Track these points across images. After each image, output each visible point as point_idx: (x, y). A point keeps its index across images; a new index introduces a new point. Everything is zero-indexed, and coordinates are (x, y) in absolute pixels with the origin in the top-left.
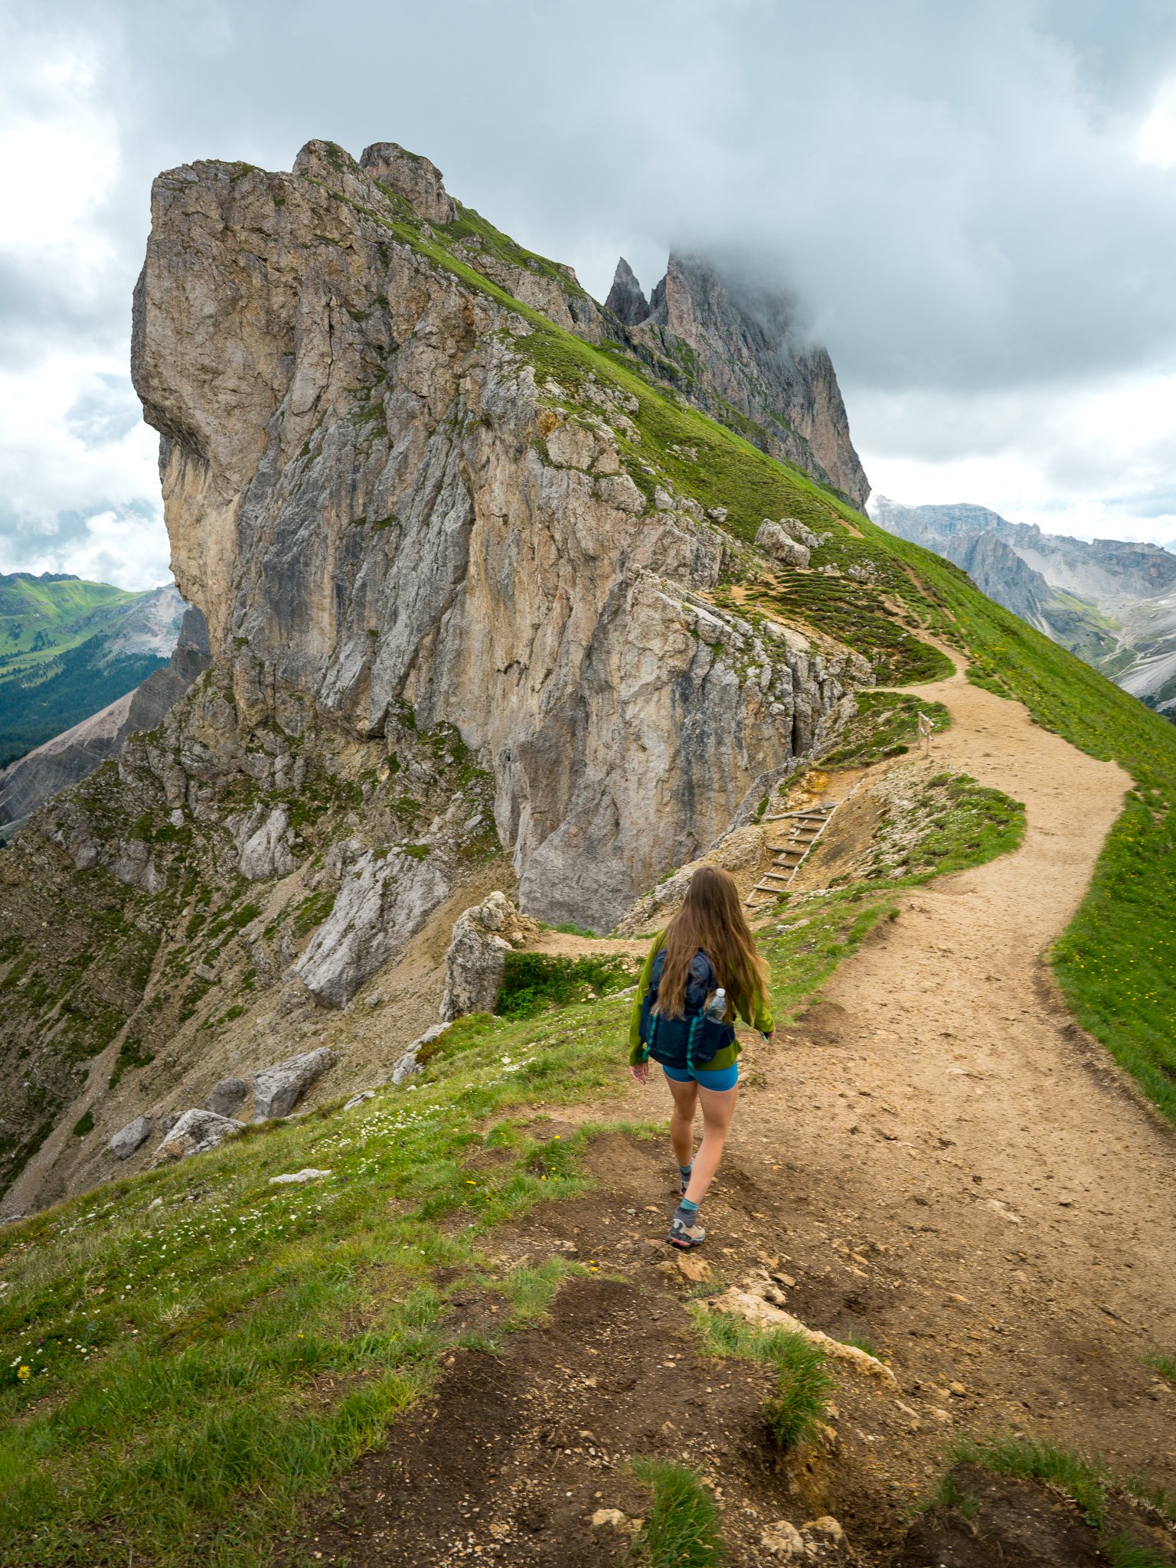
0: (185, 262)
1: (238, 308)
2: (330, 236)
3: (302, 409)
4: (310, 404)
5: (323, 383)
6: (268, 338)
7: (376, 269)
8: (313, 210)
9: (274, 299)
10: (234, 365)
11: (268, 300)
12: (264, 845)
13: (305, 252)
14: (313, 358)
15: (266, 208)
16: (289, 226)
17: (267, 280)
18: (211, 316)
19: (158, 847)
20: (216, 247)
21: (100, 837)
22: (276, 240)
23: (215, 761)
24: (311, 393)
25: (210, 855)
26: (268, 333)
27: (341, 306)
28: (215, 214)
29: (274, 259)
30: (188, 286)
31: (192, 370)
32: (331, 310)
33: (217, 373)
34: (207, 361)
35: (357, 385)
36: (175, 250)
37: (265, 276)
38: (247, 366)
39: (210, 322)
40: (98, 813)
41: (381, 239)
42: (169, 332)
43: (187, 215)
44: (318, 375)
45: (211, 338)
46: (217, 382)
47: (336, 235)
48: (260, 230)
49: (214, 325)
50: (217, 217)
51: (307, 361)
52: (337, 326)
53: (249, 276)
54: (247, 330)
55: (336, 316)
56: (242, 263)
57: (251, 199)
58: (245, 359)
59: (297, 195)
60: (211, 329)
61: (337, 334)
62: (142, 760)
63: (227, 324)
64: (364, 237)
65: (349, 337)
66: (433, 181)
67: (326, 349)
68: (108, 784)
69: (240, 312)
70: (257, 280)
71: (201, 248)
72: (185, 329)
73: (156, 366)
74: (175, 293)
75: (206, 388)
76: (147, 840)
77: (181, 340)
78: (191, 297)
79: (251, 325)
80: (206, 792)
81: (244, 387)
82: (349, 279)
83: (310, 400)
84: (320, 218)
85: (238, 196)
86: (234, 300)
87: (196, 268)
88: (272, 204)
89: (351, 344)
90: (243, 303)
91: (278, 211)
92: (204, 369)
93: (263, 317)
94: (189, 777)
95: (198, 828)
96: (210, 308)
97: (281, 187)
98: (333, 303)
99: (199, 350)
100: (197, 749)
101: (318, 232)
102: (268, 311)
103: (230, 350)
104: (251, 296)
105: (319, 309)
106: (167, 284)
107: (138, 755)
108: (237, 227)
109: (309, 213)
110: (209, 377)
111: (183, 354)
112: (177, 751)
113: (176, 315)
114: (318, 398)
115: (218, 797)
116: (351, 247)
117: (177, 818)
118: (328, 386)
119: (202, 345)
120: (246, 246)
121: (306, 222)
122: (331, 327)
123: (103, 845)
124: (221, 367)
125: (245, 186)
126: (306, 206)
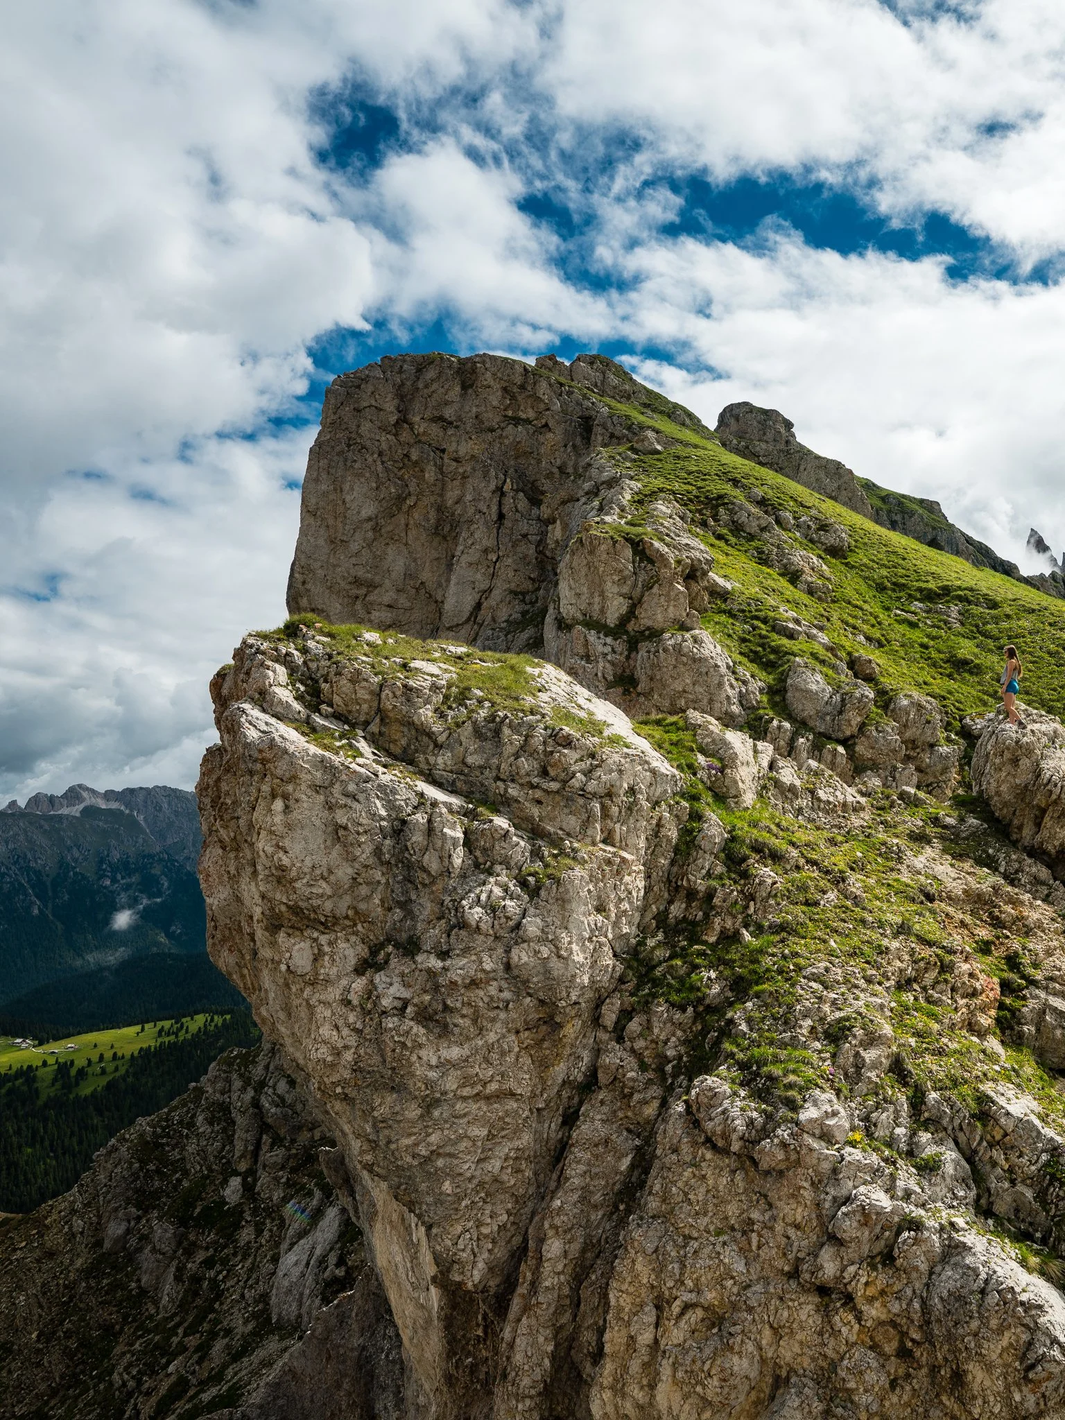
0: (346, 460)
1: (405, 508)
2: (524, 416)
3: (456, 621)
4: (466, 615)
5: (484, 586)
6: (437, 539)
7: (574, 446)
8: (505, 389)
9: (449, 494)
10: (394, 575)
11: (441, 495)
12: (301, 1267)
13: (489, 436)
14: (473, 555)
15: (451, 394)
16: (474, 409)
17: (442, 473)
18: (370, 519)
19: (192, 1237)
20: (385, 440)
21: (138, 1207)
22: (457, 427)
23: (299, 1107)
24: (469, 600)
25: (248, 1263)
26: (436, 534)
27: (517, 491)
28: (390, 405)
29: (451, 448)
30: (346, 487)
31: (343, 584)
32: (503, 494)
33: (372, 586)
34: (361, 573)
35: (529, 585)
36: (338, 449)
37: (441, 469)
38: (408, 575)
39: (369, 525)
40: (151, 1167)
41: (587, 413)
42: (321, 542)
43: (359, 411)
44: (479, 576)
45: (369, 546)
46: (371, 598)
47: (531, 414)
48: (441, 419)
49: (374, 529)
50: (392, 409)
51: (465, 559)
52: (509, 515)
53: (422, 471)
54: (413, 533)
55: (508, 502)
56: (414, 457)
57: (435, 386)
58: (407, 567)
59: (488, 375)
60: (370, 534)
61: (508, 523)
62: (223, 1093)
63: (389, 528)
64: (564, 412)
65: (524, 527)
66: (783, 430)
67: (489, 542)
68: (181, 1122)
69: (408, 513)
70: (430, 475)
71: (368, 443)
72: (340, 536)
73: (304, 583)
74: (331, 497)
75: (358, 606)
76: (183, 1222)
77: (334, 551)
78: (348, 498)
79: (418, 525)
80: (278, 1154)
81: (403, 601)
82: (539, 461)
83: (468, 608)
84: (513, 398)
85: (421, 385)
86: (400, 499)
87: (357, 465)
88: (458, 389)
89: (525, 536)
90: (410, 502)
91: (463, 395)
92: (357, 582)
93: (433, 515)
94: (264, 1127)
95: (255, 1212)
96: (368, 510)
97: (474, 371)
98: (507, 487)
99: (353, 560)
100: (282, 1086)
101: (510, 413)
102: (440, 509)
103: (390, 558)
104: (421, 493)
105: (487, 495)
106: (324, 487)
107: (219, 1085)
108: (417, 419)
109: (499, 393)
110: (363, 591)
111: (335, 566)
112: (262, 1085)
113: (331, 522)
114: (478, 606)
115: (292, 1163)
116: (546, 425)
117: (232, 1190)
118: (490, 590)
119: (357, 554)
120: (423, 439)
121: (495, 403)
122: (501, 516)
123: (138, 1219)
124: (377, 579)
125: (431, 374)
126: (496, 386)
